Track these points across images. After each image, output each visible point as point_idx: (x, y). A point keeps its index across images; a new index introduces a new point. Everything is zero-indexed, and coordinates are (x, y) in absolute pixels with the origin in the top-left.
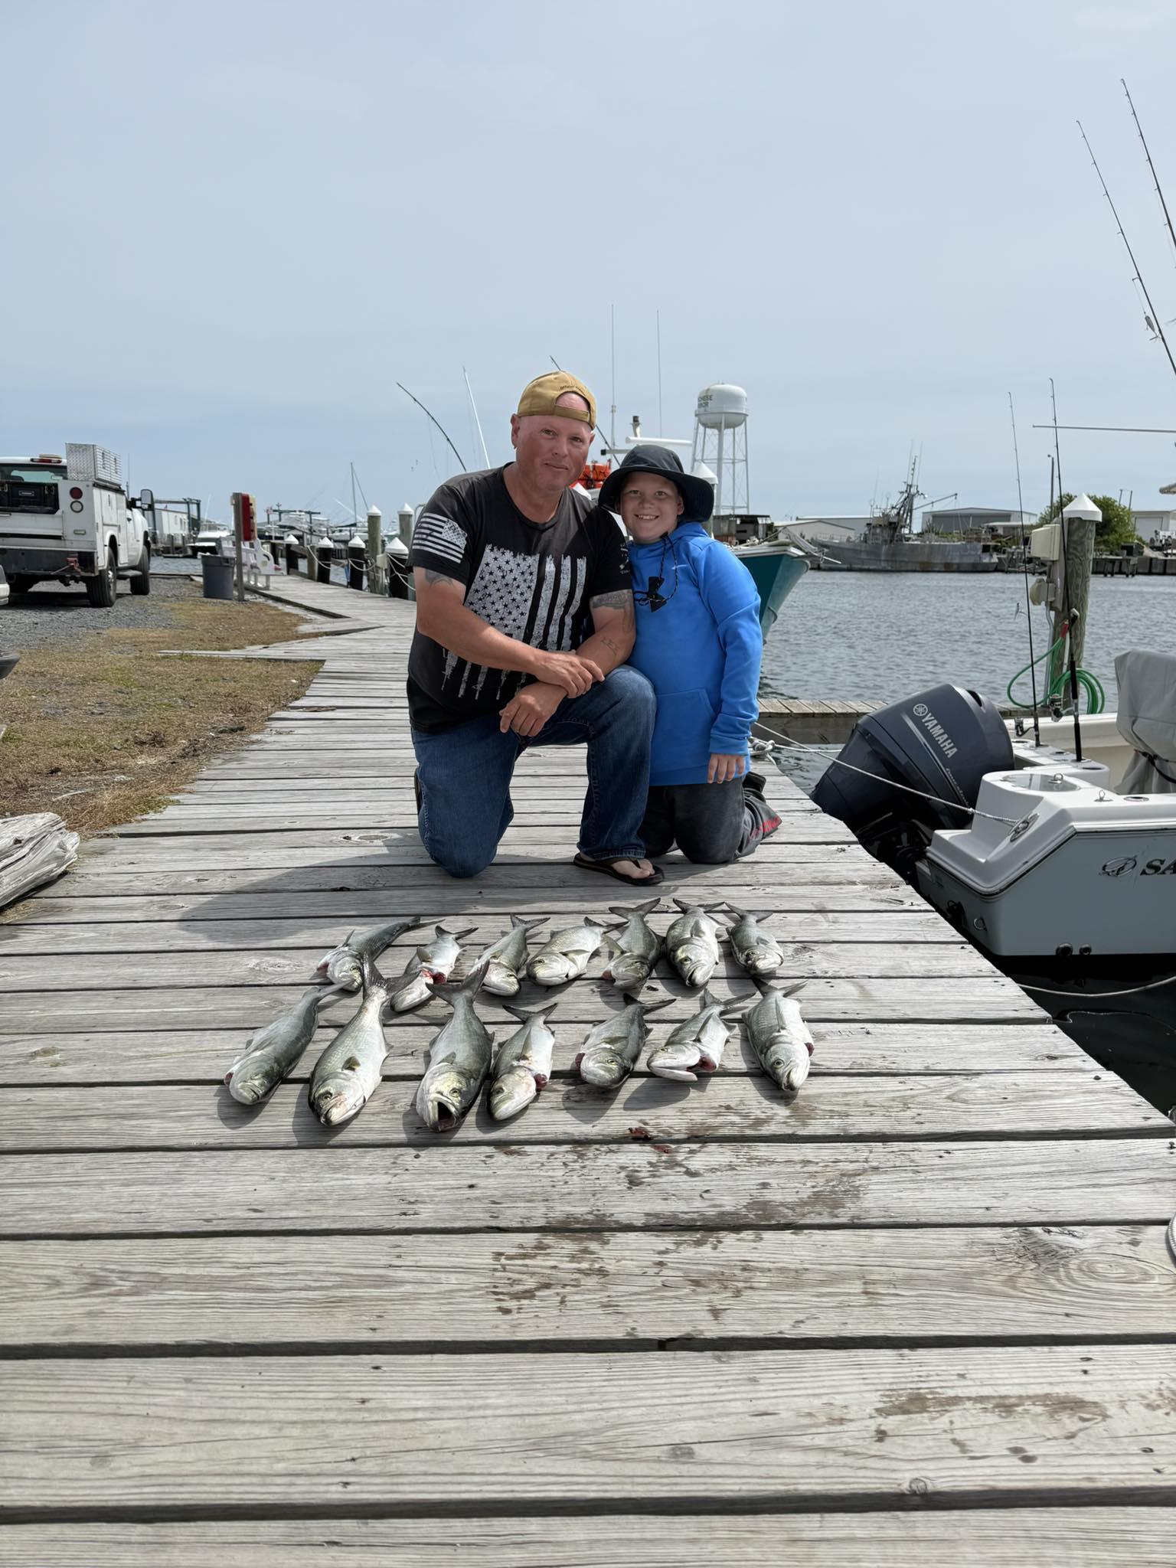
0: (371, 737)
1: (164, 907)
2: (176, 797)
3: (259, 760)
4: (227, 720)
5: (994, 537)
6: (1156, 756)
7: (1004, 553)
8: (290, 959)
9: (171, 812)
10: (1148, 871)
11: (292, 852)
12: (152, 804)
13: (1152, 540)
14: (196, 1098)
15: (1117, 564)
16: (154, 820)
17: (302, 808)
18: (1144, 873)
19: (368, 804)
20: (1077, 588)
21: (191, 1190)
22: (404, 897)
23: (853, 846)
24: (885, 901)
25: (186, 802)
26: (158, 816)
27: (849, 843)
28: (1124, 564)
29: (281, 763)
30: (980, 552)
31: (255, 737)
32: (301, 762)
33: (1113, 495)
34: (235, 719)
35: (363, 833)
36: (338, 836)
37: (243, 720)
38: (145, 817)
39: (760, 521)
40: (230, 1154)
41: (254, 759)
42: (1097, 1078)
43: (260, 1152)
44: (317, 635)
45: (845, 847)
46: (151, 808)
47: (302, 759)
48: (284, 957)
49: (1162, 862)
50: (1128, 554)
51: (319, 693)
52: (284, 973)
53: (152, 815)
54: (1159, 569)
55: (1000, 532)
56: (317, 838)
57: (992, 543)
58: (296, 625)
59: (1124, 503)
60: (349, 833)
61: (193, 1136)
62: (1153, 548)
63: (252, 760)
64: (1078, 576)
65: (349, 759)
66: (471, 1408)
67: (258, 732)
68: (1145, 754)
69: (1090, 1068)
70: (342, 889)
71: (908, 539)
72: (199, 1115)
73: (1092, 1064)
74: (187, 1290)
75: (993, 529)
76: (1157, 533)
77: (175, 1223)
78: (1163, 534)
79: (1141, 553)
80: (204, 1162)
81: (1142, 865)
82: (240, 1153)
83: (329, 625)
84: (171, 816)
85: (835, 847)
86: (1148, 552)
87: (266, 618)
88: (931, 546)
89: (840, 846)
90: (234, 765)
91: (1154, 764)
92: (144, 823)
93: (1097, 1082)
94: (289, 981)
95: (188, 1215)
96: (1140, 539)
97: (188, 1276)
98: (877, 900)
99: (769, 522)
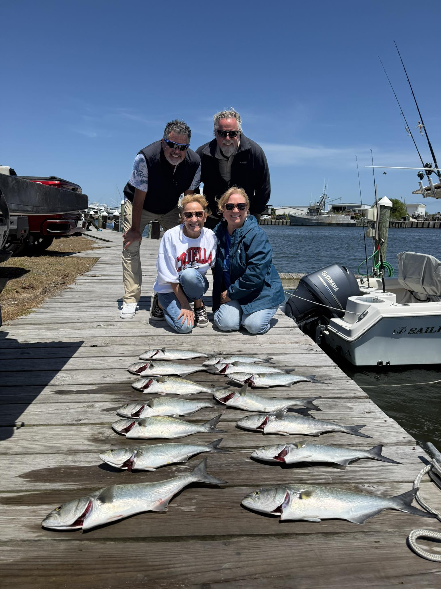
0: (115, 286)
1: (23, 353)
2: (35, 310)
3: (69, 295)
4: (59, 280)
5: (355, 214)
6: (413, 291)
7: (359, 220)
8: (69, 374)
9: (31, 315)
10: (411, 332)
11: (76, 331)
12: (24, 312)
13: (413, 215)
14: (23, 432)
15: (400, 224)
16: (24, 318)
17: (83, 314)
18: (409, 333)
19: (109, 312)
20: (383, 231)
21: (14, 472)
22: (118, 349)
23: (296, 328)
24: (307, 350)
25: (38, 311)
26: (26, 317)
27: (294, 327)
28: (403, 224)
29: (78, 296)
30: (350, 219)
31: (69, 286)
32: (85, 296)
33: (399, 199)
34: (63, 280)
35: (106, 324)
36: (96, 324)
37: (65, 280)
38: (21, 317)
39: (269, 207)
40: (33, 456)
41: (67, 294)
42: (385, 421)
43: (45, 455)
44: (99, 248)
45: (293, 328)
46: (24, 313)
47: (86, 295)
48: (67, 374)
49: (416, 329)
50: (404, 220)
51: (96, 270)
52: (66, 380)
53: (24, 316)
54: (415, 226)
55: (357, 212)
56: (87, 326)
57: (355, 216)
58: (91, 244)
59: (403, 201)
60: (100, 324)
61: (19, 448)
62: (413, 218)
63: (67, 295)
64: (384, 227)
65: (104, 295)
66: (118, 568)
67: (70, 284)
68: (409, 291)
69: (383, 417)
70: (94, 346)
71: (323, 214)
72: (22, 439)
73: (384, 415)
74: (5, 516)
75: (354, 211)
76: (415, 213)
77: (5, 487)
78: (417, 213)
79: (409, 220)
80: (21, 459)
81: (408, 330)
82: (37, 455)
83: (104, 244)
84: (31, 316)
85: (288, 329)
86: (411, 219)
87: (80, 242)
88: (332, 217)
89: (291, 328)
90: (59, 297)
91: (412, 294)
92: (20, 320)
93: (386, 422)
94: (68, 383)
95: (11, 482)
96: (408, 215)
97: (6, 510)
98: (304, 349)
99: (272, 208)
